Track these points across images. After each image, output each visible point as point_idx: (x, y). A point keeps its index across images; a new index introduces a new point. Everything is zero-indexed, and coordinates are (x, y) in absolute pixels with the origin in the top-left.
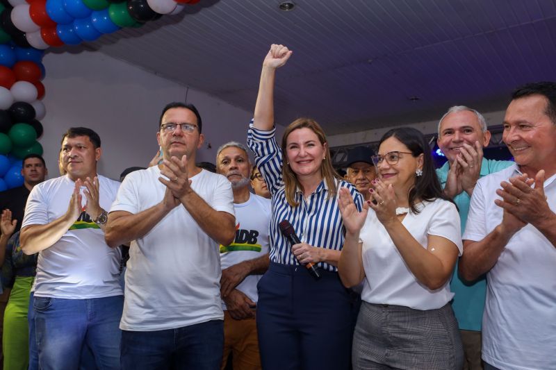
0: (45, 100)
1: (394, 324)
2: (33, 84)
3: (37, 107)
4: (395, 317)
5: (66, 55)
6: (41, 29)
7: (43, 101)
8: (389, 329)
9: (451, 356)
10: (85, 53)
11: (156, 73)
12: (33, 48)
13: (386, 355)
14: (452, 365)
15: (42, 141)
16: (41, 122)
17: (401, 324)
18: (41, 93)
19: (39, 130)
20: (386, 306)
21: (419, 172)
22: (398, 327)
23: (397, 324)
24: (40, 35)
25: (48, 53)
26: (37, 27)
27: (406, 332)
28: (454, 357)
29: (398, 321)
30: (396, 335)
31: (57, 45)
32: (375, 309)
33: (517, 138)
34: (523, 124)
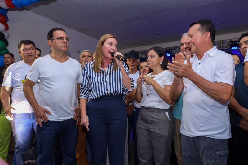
0: (9, 31)
2: (3, 24)
3: (5, 34)
4: (151, 113)
5: (17, 11)
7: (8, 31)
10: (25, 11)
11: (56, 22)
12: (2, 8)
15: (8, 48)
16: (8, 40)
18: (7, 28)
19: (7, 44)
21: (161, 63)
24: (5, 3)
25: (9, 11)
31: (13, 7)
33: (190, 41)
34: (191, 35)
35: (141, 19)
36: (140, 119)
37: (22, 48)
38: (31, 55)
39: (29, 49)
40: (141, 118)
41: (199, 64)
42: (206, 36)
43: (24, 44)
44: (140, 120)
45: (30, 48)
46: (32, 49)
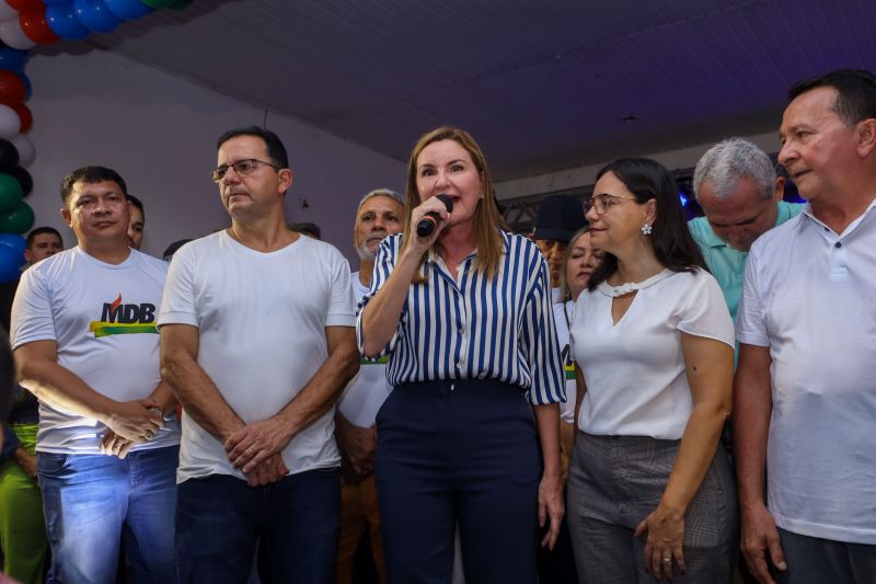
0: (33, 134)
1: (630, 463)
2: (12, 107)
3: (21, 146)
4: (631, 453)
5: (64, 57)
6: (20, 15)
7: (30, 136)
8: (624, 472)
9: (721, 505)
10: (96, 54)
11: (213, 88)
12: (9, 48)
13: (621, 511)
14: (722, 520)
15: (31, 201)
16: (29, 170)
17: (640, 464)
18: (26, 122)
19: (26, 184)
20: (617, 438)
21: (647, 229)
22: (636, 468)
23: (634, 463)
24: (18, 26)
25: (34, 55)
26: (14, 12)
27: (649, 475)
28: (724, 507)
29: (637, 460)
30: (633, 480)
31: (48, 41)
32: (601, 443)
33: (793, 155)
34: (801, 130)
35: (558, 57)
36: (581, 479)
37: (75, 198)
38: (108, 218)
39: (100, 200)
40: (585, 476)
41: (838, 245)
42: (862, 135)
43: (84, 181)
44: (581, 484)
45: (106, 196)
46: (113, 199)
